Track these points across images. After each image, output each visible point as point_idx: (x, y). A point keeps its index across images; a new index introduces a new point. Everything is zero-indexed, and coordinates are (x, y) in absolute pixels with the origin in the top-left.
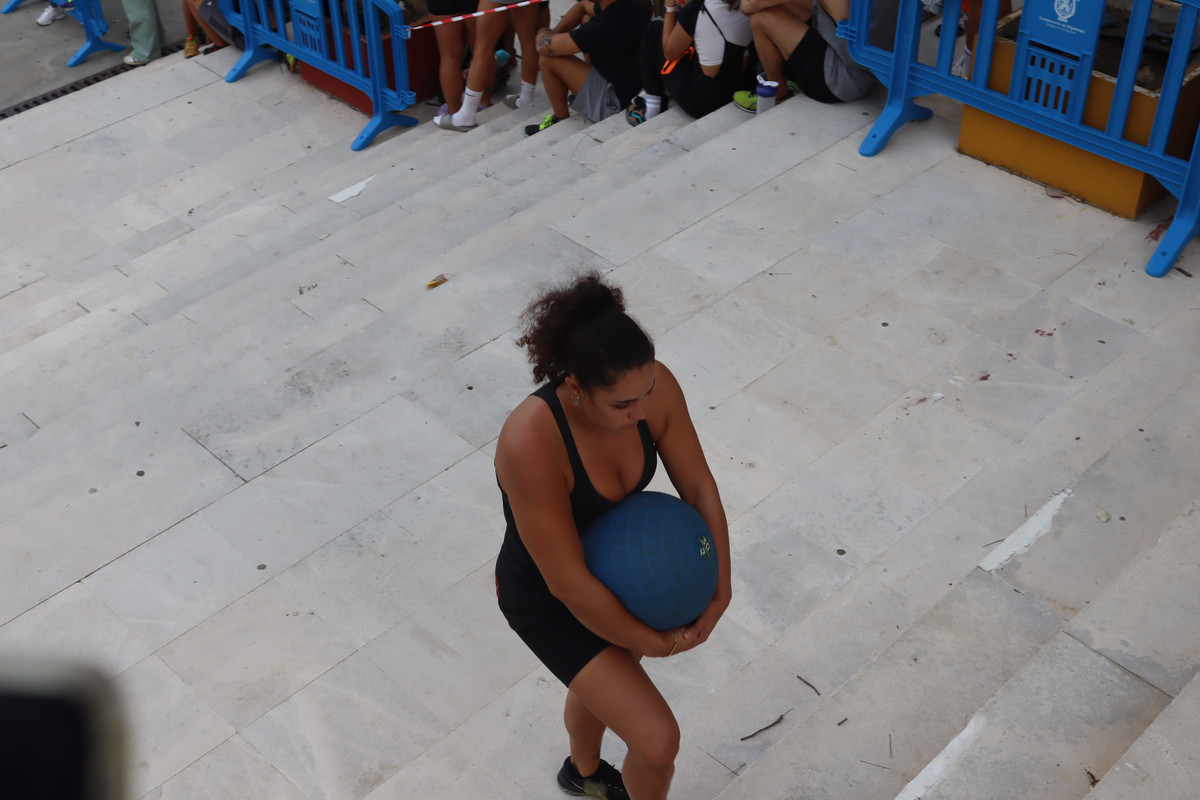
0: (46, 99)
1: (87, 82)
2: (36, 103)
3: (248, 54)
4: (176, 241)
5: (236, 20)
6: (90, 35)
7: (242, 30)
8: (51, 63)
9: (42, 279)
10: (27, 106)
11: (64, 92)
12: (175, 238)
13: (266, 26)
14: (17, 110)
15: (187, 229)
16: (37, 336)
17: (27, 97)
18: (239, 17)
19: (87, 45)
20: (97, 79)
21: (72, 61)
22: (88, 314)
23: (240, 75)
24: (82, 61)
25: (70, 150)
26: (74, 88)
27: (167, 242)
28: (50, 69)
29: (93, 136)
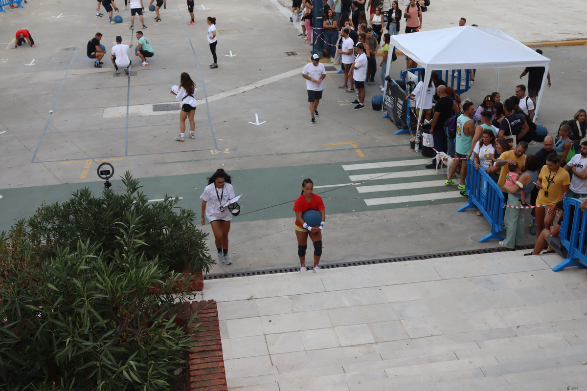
0: (465, 253)
1: (485, 251)
2: (460, 254)
3: (567, 261)
4: (508, 339)
5: (566, 244)
6: (493, 230)
7: (568, 249)
8: (472, 238)
9: (441, 335)
10: (455, 254)
11: (473, 252)
12: (507, 337)
13: (580, 251)
14: (451, 255)
15: (514, 334)
16: (432, 362)
17: (457, 250)
18: (569, 243)
19: (490, 234)
20: (490, 251)
21: (481, 239)
22: (458, 361)
23: (560, 269)
24: (485, 241)
25: (470, 281)
26: (479, 252)
27: (503, 338)
28: (470, 240)
29: (483, 277)
